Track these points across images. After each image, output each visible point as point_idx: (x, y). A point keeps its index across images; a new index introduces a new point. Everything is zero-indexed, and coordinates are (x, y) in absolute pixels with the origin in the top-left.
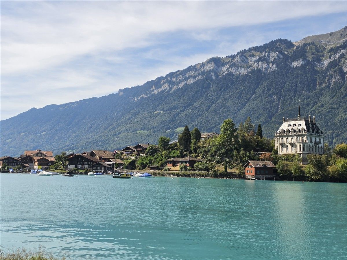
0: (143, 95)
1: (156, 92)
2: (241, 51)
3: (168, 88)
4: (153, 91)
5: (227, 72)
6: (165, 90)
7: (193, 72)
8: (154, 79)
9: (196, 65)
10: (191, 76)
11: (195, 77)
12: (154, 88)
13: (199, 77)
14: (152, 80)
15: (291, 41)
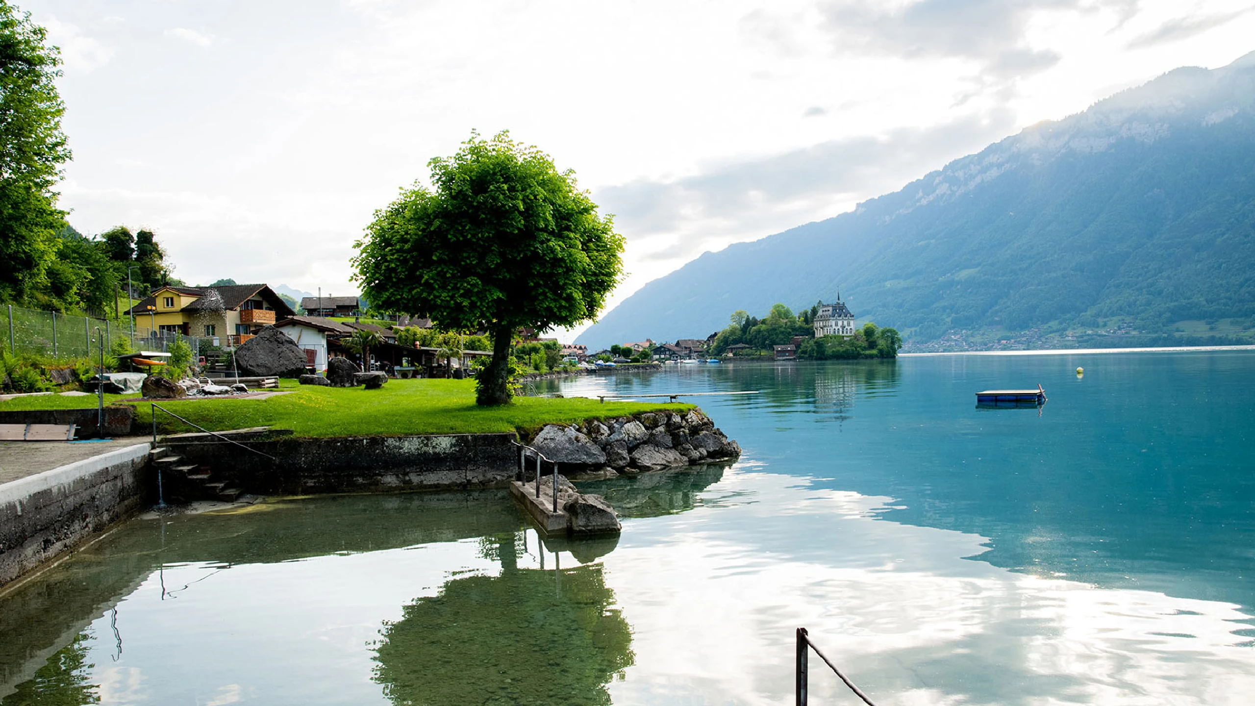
0: (901, 211)
1: (924, 202)
2: (1095, 103)
3: (949, 192)
4: (919, 200)
5: (1063, 151)
6: (943, 196)
7: (997, 156)
8: (922, 178)
9: (1002, 141)
10: (991, 165)
11: (999, 166)
12: (921, 194)
13: (1007, 166)
14: (918, 180)
15: (1206, 68)
